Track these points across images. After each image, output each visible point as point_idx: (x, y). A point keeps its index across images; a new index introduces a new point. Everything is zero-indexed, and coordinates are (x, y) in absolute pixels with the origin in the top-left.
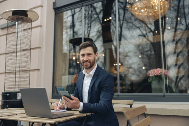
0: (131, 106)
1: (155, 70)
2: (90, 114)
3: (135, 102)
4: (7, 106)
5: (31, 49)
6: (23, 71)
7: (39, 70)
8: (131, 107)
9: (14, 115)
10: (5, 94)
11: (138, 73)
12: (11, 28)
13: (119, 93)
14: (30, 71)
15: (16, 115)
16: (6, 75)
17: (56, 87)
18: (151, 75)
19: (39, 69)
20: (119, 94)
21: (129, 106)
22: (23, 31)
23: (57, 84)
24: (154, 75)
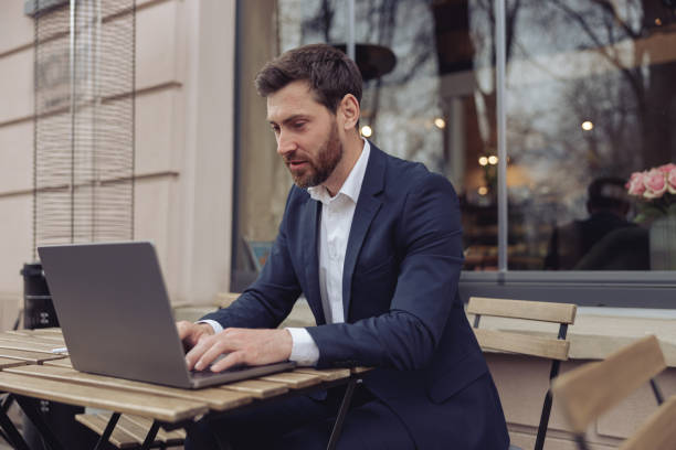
0: (564, 326)
1: (668, 171)
2: (346, 373)
3: (581, 311)
4: (41, 318)
5: (134, 94)
6: (104, 183)
7: (175, 175)
8: (563, 333)
9: (28, 363)
10: (34, 272)
11: (559, 148)
12: (49, 20)
13: (504, 270)
14: (133, 179)
15: (40, 363)
16: (38, 199)
17: (245, 246)
18: (652, 192)
19: (174, 169)
20: (503, 274)
21: (556, 328)
22: (99, 24)
23: (252, 232)
24: (664, 189)
